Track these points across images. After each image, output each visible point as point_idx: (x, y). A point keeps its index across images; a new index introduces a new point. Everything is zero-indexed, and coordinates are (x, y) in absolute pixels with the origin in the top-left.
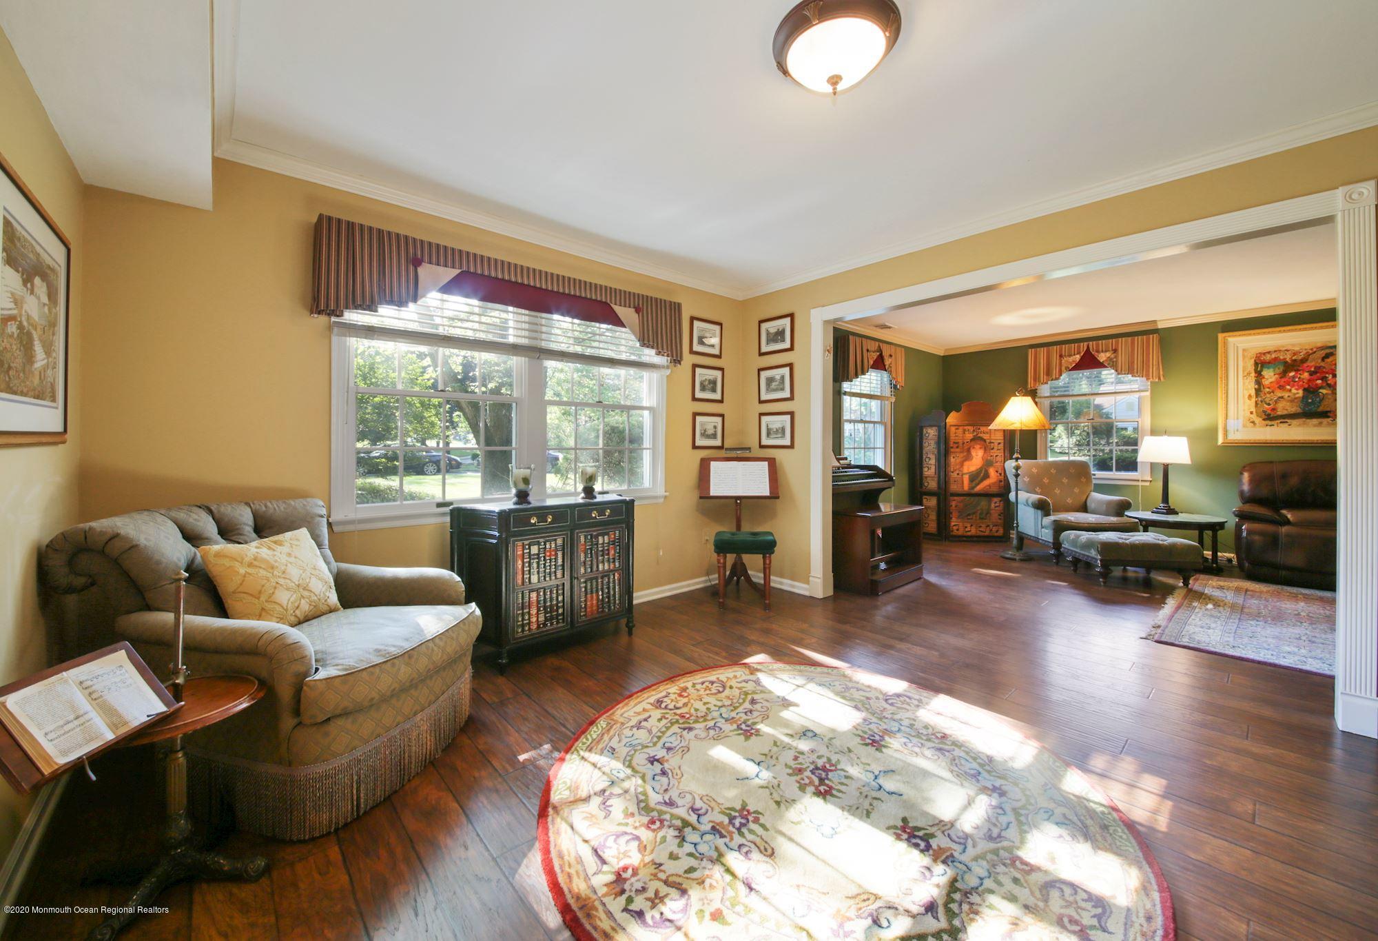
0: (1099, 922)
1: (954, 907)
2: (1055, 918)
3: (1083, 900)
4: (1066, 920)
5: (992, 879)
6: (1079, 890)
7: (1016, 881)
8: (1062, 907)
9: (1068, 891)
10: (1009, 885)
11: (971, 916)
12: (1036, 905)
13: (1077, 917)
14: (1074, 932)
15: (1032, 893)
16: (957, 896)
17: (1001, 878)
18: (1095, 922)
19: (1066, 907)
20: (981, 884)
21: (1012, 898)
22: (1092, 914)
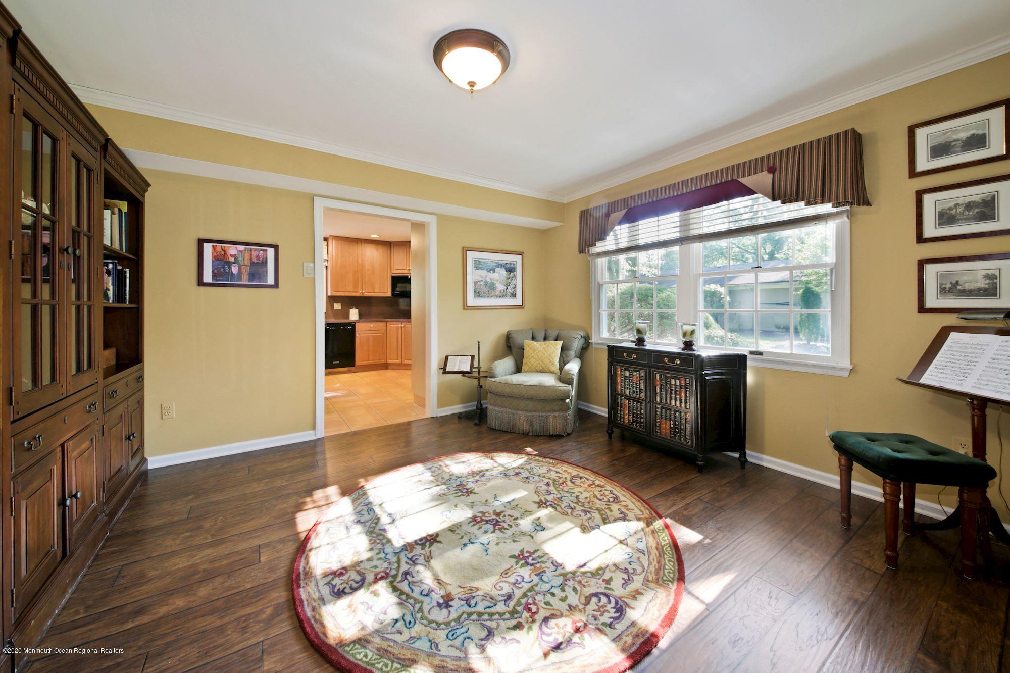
0: (332, 584)
1: (381, 538)
2: (348, 568)
3: (345, 588)
4: (344, 572)
5: (383, 557)
6: (351, 591)
7: (376, 567)
8: (350, 576)
9: (355, 585)
10: (375, 563)
11: (373, 541)
12: (359, 566)
13: (341, 578)
14: (337, 571)
15: (365, 569)
16: (385, 541)
17: (381, 562)
18: (334, 583)
19: (349, 578)
20: (384, 552)
21: (369, 560)
22: (337, 585)
